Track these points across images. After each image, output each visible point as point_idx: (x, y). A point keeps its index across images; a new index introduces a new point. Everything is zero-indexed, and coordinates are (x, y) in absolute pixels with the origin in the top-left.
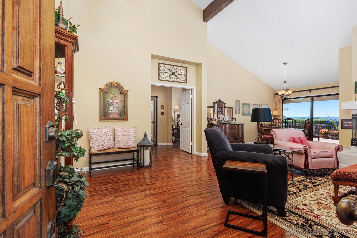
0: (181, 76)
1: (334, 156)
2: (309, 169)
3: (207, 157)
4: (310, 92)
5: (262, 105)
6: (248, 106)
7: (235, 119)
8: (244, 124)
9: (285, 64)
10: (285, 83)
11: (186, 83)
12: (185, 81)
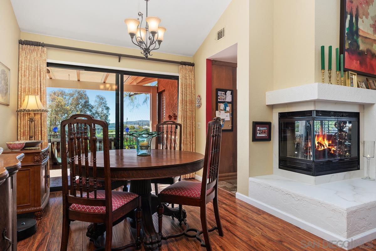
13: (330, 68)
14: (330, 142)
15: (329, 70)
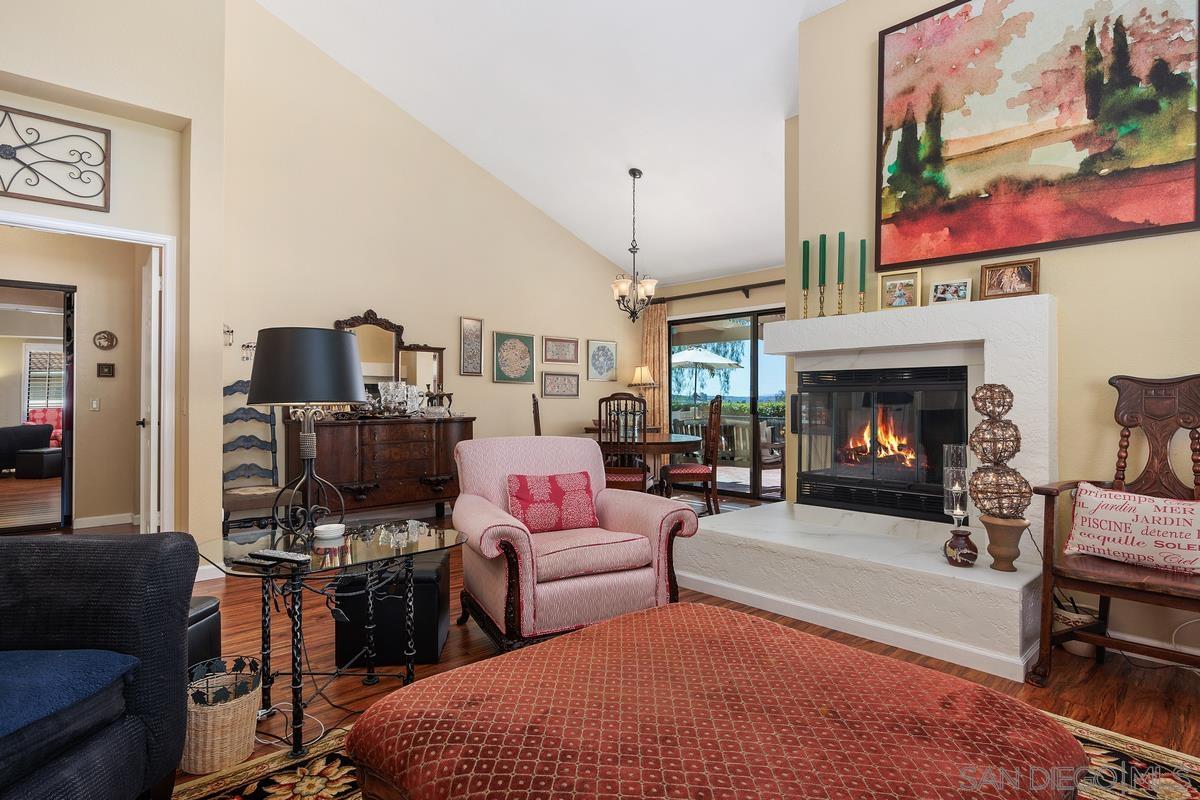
0: (70, 169)
1: (655, 563)
2: (525, 635)
3: (223, 584)
4: (747, 296)
5: (588, 342)
6: (520, 345)
7: (449, 396)
8: (474, 419)
9: (634, 173)
10: (634, 250)
11: (106, 208)
12: (99, 202)
13: (822, 282)
14: (904, 442)
15: (820, 286)
